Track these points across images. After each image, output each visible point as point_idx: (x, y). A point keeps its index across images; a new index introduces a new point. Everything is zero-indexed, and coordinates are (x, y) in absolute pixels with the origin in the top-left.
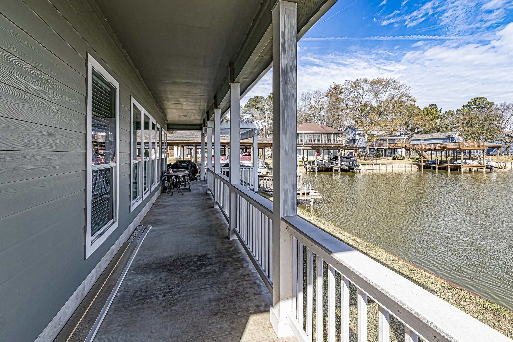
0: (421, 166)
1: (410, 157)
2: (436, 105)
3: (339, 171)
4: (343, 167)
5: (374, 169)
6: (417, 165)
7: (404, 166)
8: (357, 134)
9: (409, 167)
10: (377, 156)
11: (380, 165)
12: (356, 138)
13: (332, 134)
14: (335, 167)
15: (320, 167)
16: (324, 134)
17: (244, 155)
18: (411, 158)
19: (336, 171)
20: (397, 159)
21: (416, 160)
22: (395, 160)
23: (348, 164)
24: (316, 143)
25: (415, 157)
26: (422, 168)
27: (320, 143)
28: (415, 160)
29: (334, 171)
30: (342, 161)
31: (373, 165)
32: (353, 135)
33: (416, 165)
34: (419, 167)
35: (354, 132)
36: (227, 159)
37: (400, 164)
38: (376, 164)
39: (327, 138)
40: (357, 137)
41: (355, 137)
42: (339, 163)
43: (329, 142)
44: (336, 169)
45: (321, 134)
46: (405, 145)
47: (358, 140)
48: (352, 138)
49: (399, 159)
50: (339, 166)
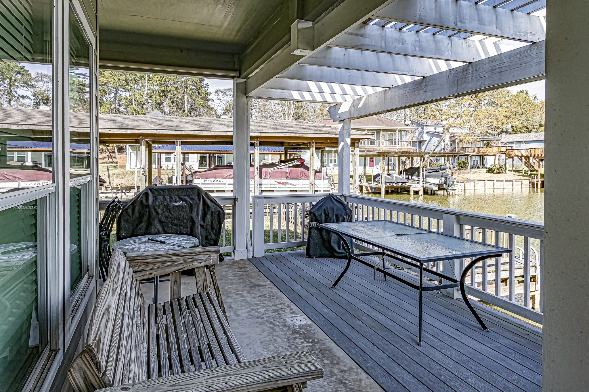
0: (537, 184)
1: (513, 169)
2: (527, 91)
3: (421, 193)
4: (428, 186)
5: (466, 188)
6: (530, 182)
7: (511, 183)
8: (425, 132)
9: (518, 185)
10: (462, 167)
11: (476, 182)
12: (424, 139)
13: (395, 131)
14: (414, 187)
15: (390, 186)
16: (384, 130)
17: (292, 165)
18: (514, 171)
19: (416, 193)
20: (495, 172)
21: (525, 173)
22: (492, 174)
23: (436, 181)
24: (369, 145)
25: (523, 169)
26: (539, 187)
27: (376, 145)
28: (523, 173)
29: (412, 193)
30: (427, 176)
31: (465, 182)
32: (419, 134)
33: (528, 183)
34: (533, 185)
35: (420, 129)
36: (256, 174)
37: (505, 181)
38: (470, 181)
39: (387, 138)
40: (426, 137)
41: (422, 137)
42: (421, 179)
43: (390, 143)
44: (416, 189)
45: (378, 131)
46: (507, 150)
47: (427, 142)
48: (418, 138)
49: (499, 173)
50: (421, 184)
